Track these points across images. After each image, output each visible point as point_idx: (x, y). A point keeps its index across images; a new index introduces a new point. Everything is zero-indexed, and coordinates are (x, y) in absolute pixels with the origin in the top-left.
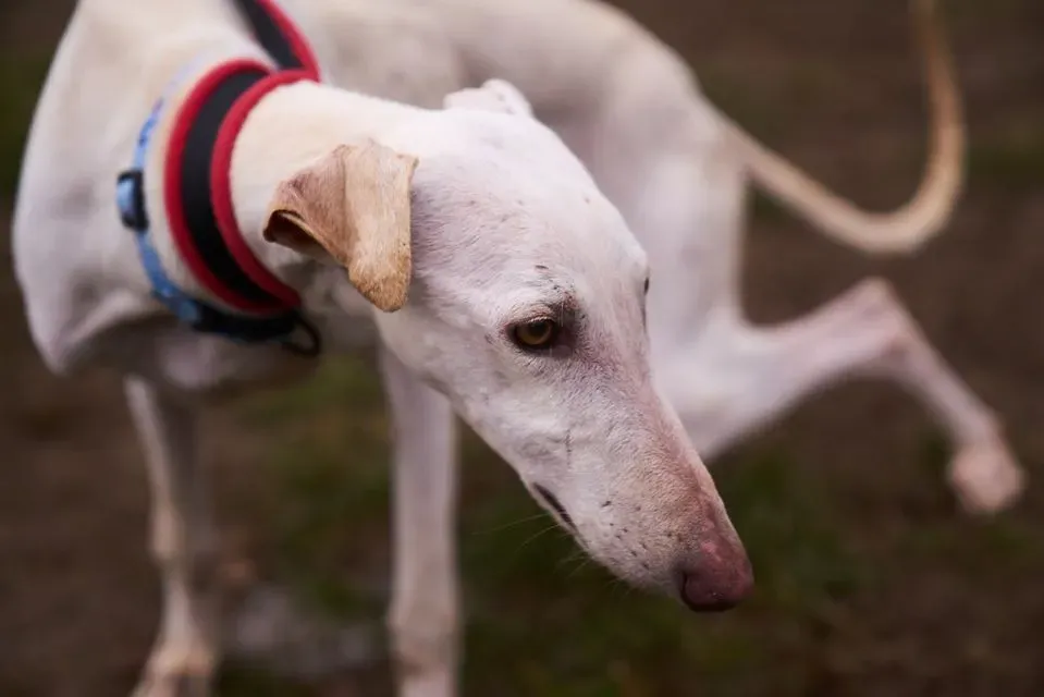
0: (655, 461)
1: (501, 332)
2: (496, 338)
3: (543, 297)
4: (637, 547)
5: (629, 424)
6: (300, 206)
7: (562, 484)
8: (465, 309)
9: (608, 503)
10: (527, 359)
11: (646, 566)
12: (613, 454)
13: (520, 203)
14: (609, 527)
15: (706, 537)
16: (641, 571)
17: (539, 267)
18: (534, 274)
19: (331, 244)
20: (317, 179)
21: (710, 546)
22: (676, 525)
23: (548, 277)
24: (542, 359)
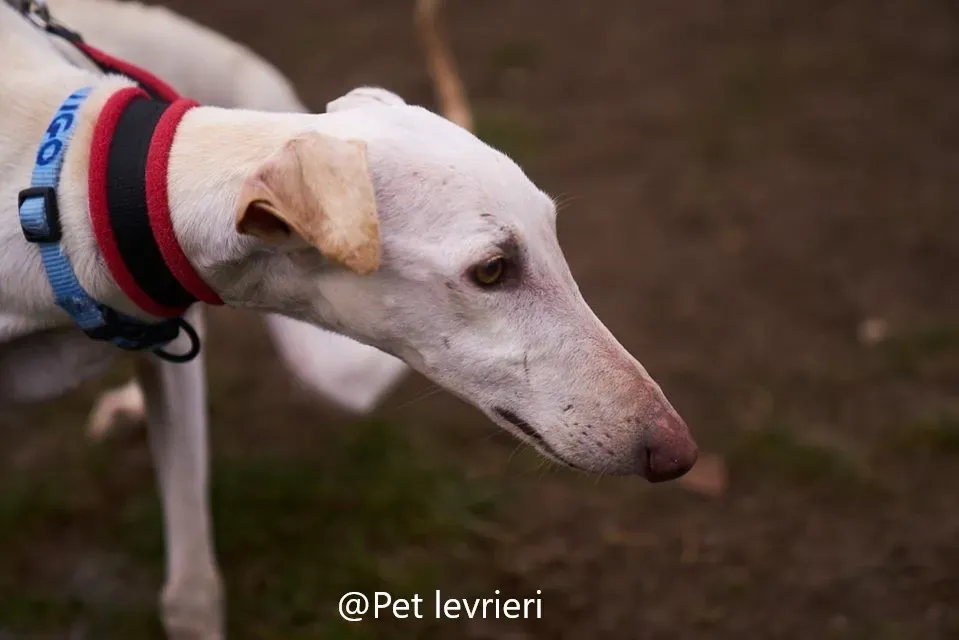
0: (604, 361)
1: (462, 276)
2: (458, 282)
3: (493, 238)
4: (601, 438)
5: (575, 335)
6: (269, 195)
7: (524, 401)
8: (425, 263)
9: (569, 407)
10: (486, 295)
11: (612, 453)
12: (568, 363)
13: (452, 167)
14: (574, 427)
15: (659, 415)
16: (608, 458)
17: (483, 215)
18: (481, 222)
19: (299, 226)
20: (279, 172)
21: (663, 423)
22: (632, 411)
23: (492, 222)
24: (496, 294)
